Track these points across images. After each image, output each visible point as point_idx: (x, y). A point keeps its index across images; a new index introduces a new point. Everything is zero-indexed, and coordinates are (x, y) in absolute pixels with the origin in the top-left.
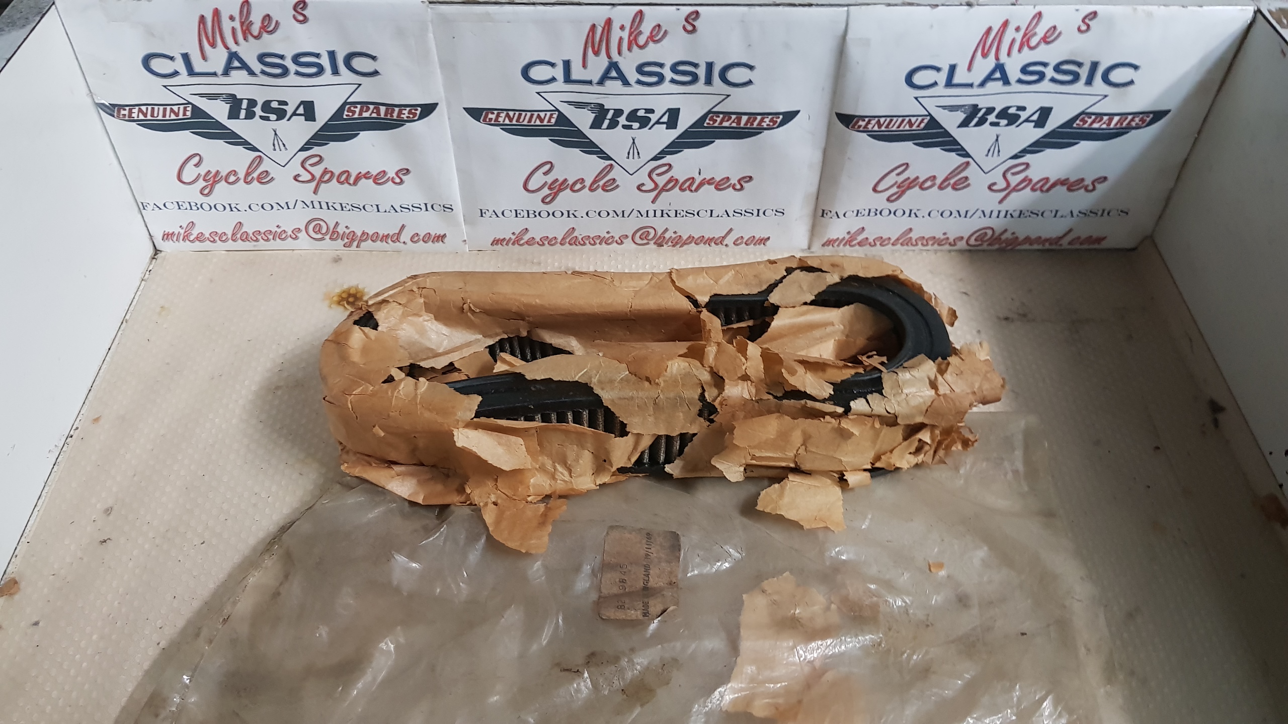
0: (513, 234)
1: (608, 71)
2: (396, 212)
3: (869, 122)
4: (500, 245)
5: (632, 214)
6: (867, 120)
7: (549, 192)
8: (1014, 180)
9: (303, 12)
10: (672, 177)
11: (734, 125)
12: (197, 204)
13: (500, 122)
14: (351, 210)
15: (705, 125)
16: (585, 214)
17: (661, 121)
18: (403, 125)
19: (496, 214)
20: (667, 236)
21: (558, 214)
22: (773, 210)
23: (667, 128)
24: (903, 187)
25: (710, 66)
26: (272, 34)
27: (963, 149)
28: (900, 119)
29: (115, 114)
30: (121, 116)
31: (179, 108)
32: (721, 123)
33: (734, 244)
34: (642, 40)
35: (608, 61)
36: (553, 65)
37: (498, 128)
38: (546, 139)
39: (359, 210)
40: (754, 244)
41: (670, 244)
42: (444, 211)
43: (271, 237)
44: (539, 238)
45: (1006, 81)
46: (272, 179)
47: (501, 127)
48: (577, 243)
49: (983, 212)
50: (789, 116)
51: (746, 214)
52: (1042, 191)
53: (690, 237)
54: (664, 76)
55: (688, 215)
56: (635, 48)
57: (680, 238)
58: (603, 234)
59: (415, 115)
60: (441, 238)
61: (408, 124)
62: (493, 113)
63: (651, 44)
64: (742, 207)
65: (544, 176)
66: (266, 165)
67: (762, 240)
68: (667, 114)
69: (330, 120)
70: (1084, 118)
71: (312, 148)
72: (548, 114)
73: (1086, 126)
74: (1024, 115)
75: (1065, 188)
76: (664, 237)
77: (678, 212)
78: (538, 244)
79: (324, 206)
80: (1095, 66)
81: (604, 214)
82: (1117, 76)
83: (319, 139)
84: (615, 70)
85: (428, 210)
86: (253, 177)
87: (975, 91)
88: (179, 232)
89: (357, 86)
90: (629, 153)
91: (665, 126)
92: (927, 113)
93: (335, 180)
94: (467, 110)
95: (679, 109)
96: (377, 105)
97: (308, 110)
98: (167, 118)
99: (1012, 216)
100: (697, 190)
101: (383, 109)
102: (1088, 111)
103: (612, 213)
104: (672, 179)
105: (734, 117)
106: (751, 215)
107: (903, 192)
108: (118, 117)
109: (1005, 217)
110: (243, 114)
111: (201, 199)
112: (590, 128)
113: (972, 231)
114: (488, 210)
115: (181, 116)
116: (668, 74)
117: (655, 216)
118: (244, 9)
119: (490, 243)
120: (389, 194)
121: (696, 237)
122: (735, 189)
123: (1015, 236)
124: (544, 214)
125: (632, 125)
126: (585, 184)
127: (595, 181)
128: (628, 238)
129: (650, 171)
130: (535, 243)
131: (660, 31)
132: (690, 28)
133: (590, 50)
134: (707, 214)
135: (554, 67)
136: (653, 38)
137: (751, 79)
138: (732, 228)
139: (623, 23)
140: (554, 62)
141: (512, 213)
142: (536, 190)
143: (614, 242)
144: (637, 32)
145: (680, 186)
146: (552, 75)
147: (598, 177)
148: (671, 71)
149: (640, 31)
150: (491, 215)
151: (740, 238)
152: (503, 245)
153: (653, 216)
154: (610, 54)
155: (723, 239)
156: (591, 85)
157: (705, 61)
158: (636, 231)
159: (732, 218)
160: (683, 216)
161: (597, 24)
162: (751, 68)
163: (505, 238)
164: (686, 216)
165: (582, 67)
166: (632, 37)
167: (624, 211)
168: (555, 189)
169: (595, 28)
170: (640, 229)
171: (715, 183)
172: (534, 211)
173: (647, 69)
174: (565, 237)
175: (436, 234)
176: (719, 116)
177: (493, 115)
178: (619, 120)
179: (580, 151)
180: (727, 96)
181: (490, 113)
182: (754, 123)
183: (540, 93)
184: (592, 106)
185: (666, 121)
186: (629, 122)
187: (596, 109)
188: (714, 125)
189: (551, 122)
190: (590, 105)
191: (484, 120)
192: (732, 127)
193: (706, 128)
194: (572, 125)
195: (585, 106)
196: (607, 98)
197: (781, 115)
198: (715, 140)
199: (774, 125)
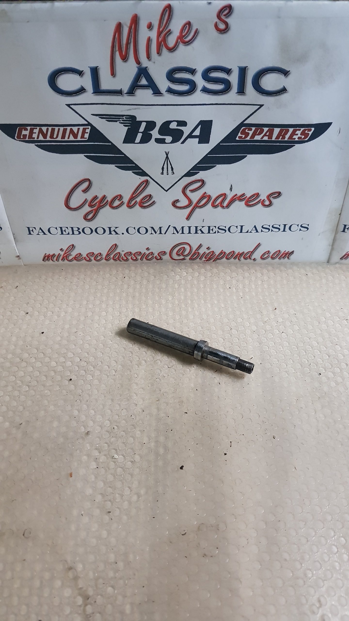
0: (61, 250)
1: (137, 78)
4: (51, 260)
5: (168, 230)
7: (89, 209)
10: (205, 192)
11: (266, 138)
13: (34, 138)
15: (237, 139)
16: (126, 231)
17: (193, 134)
19: (43, 231)
20: (201, 251)
21: (100, 231)
22: (298, 225)
23: (199, 143)
25: (243, 71)
32: (253, 136)
33: (261, 258)
34: (171, 41)
35: (137, 67)
36: (80, 73)
37: (33, 145)
38: (81, 156)
40: (279, 258)
41: (204, 259)
44: (86, 255)
47: (36, 144)
48: (121, 259)
50: (321, 128)
51: (273, 229)
53: (221, 253)
54: (195, 84)
55: (219, 231)
56: (164, 50)
57: (213, 254)
58: (143, 251)
62: (27, 130)
63: (181, 47)
64: (270, 222)
65: (85, 194)
67: (286, 254)
68: (200, 127)
72: (81, 128)
76: (199, 253)
77: (211, 229)
78: (86, 260)
81: (143, 231)
84: (145, 78)
90: (163, 168)
91: (197, 139)
95: (211, 122)
100: (228, 206)
103: (150, 230)
104: (205, 195)
105: (266, 129)
106: (278, 230)
112: (123, 143)
114: (35, 228)
116: (200, 82)
117: (189, 232)
119: (42, 260)
121: (227, 252)
122: (263, 205)
124: (87, 231)
125: (166, 139)
126: (123, 200)
127: (132, 198)
128: (166, 254)
129: (184, 187)
130: (83, 259)
131: (191, 30)
132: (222, 26)
133: (117, 54)
134: (237, 230)
135: (82, 76)
136: (184, 38)
137: (285, 87)
138: (260, 243)
139: (150, 21)
140: (81, 70)
141: (57, 230)
142: (77, 208)
143: (154, 258)
144: (166, 31)
145: (212, 203)
146: (81, 85)
147: (135, 193)
148: (202, 79)
149: (170, 30)
150: (39, 232)
151: (268, 252)
152: (53, 261)
153: (188, 233)
154: (139, 58)
155: (251, 254)
156: (122, 95)
157: (238, 66)
158: (173, 247)
159: (260, 233)
160: (215, 233)
161: (121, 22)
162: (286, 73)
163: (54, 254)
164: (218, 232)
165: (110, 74)
166: (161, 38)
167: (161, 227)
168: (96, 205)
169: (121, 28)
170: (176, 245)
171: (245, 200)
172: (78, 228)
173: (178, 75)
174: (109, 253)
176: (252, 128)
177: (27, 131)
178: (151, 133)
179: (116, 167)
180: (260, 106)
181: (23, 129)
182: (285, 136)
183: (71, 106)
184: (124, 118)
185: (198, 134)
186: (162, 135)
187: (129, 121)
188: (246, 139)
189: (85, 137)
190: (122, 117)
191: (19, 137)
192: (264, 140)
193: (238, 142)
194: (106, 140)
195: (117, 119)
196: (139, 109)
197: (313, 127)
198: (246, 155)
199: (304, 138)
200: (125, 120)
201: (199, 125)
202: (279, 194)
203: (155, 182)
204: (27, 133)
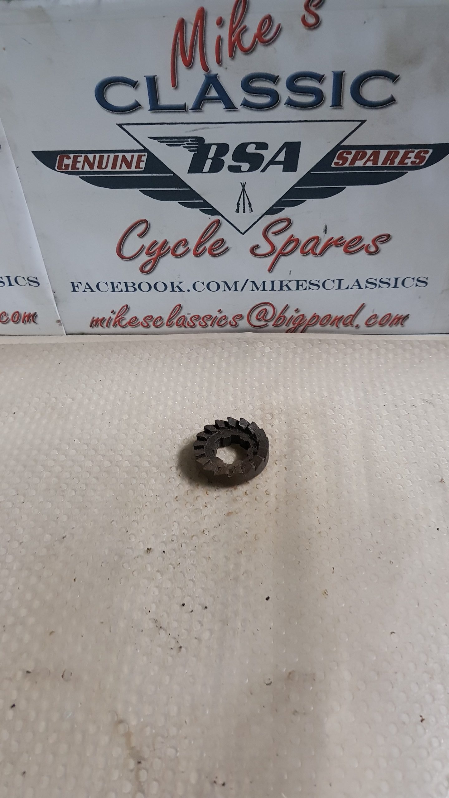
0: (113, 312)
1: (205, 89)
4: (100, 327)
5: (246, 286)
7: (147, 258)
10: (293, 235)
11: (370, 164)
13: (78, 168)
15: (333, 165)
16: (192, 286)
17: (277, 160)
19: (90, 288)
20: (288, 315)
21: (161, 287)
22: (413, 279)
23: (284, 170)
25: (339, 77)
32: (353, 161)
33: (366, 324)
34: (247, 41)
35: (204, 75)
36: (134, 84)
37: (77, 177)
40: (389, 325)
41: (291, 326)
42: (30, 285)
44: (143, 319)
47: (81, 176)
48: (186, 325)
50: (440, 151)
51: (382, 285)
53: (315, 316)
54: (278, 95)
55: (311, 286)
56: (239, 52)
57: (303, 318)
58: (214, 314)
60: (31, 318)
62: (69, 158)
63: (260, 48)
64: (376, 275)
65: (141, 240)
67: (399, 319)
68: (285, 150)
72: (136, 155)
76: (285, 317)
77: (300, 284)
78: (143, 326)
81: (213, 286)
84: (215, 89)
85: (13, 284)
90: (238, 204)
91: (282, 166)
94: (38, 155)
95: (299, 143)
100: (322, 253)
103: (222, 285)
104: (292, 238)
105: (369, 152)
106: (387, 286)
112: (188, 173)
114: (80, 283)
116: (285, 93)
117: (273, 289)
119: (89, 326)
121: (322, 316)
122: (369, 253)
124: (145, 287)
125: (241, 166)
126: (189, 247)
127: (200, 243)
128: (243, 318)
129: (265, 228)
130: (139, 325)
131: (272, 25)
132: (311, 20)
134: (334, 285)
135: (136, 88)
136: (263, 37)
137: (394, 96)
138: (364, 304)
139: (220, 16)
140: (135, 80)
141: (108, 286)
142: (132, 257)
143: (227, 324)
144: (240, 28)
145: (301, 248)
146: (136, 100)
147: (203, 237)
148: (287, 89)
149: (245, 26)
150: (85, 289)
151: (374, 316)
152: (102, 326)
153: (271, 289)
154: (207, 64)
155: (353, 319)
156: (186, 111)
157: (333, 71)
158: (252, 309)
159: (364, 290)
160: (306, 289)
161: (185, 18)
162: (394, 78)
163: (104, 318)
164: (310, 288)
165: (171, 86)
166: (234, 37)
167: (237, 282)
168: (154, 254)
169: (183, 27)
170: (256, 306)
171: (343, 245)
172: (133, 283)
173: (257, 84)
174: (171, 316)
175: (25, 313)
176: (352, 151)
177: (69, 160)
178: (224, 159)
179: (180, 204)
180: (361, 122)
181: (65, 158)
182: (395, 160)
183: (123, 126)
184: (188, 141)
185: (283, 160)
186: (237, 162)
187: (196, 145)
188: (344, 166)
189: (141, 167)
190: (186, 140)
191: (60, 167)
192: (368, 167)
193: (334, 169)
194: (167, 170)
195: (181, 142)
196: (208, 128)
197: (431, 149)
198: (345, 186)
199: (419, 163)
200: (190, 143)
201: (284, 148)
202: (388, 237)
203: (228, 223)
204: (69, 162)
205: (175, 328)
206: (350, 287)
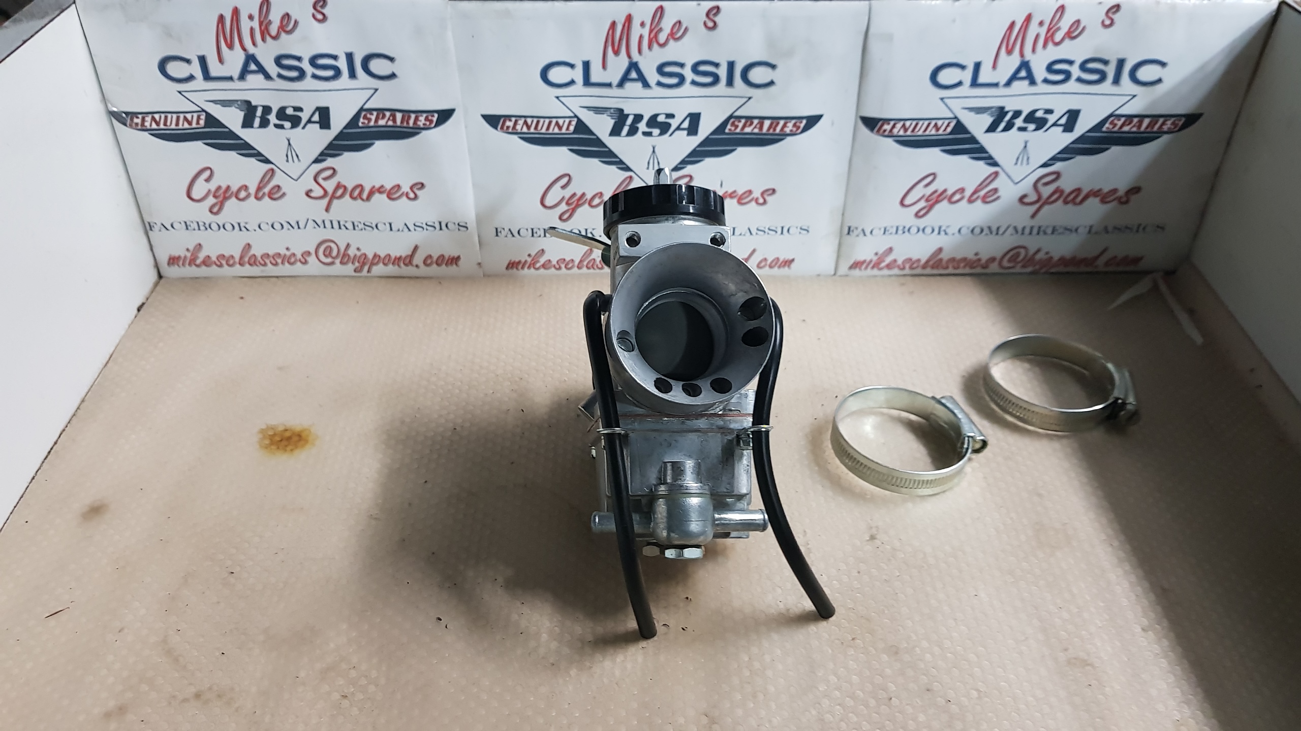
0: (529, 255)
1: (628, 72)
2: (409, 230)
3: (894, 126)
4: (515, 269)
6: (892, 123)
7: (565, 208)
8: (1046, 191)
9: (324, 11)
11: (756, 131)
12: (205, 223)
13: (517, 130)
14: (364, 230)
15: (727, 131)
17: (681, 127)
18: (418, 133)
19: (512, 233)
22: (797, 228)
23: (689, 134)
24: (929, 201)
25: (731, 65)
26: (291, 33)
27: (990, 158)
28: (926, 123)
29: (128, 123)
30: (134, 125)
31: (192, 116)
32: (743, 128)
34: (662, 38)
35: (628, 61)
36: (572, 66)
37: (515, 137)
38: (564, 150)
39: (370, 229)
40: (779, 269)
42: (459, 230)
43: (279, 261)
44: (556, 261)
45: (1033, 82)
46: (284, 194)
47: (518, 135)
48: (595, 267)
49: (1015, 228)
50: (813, 121)
51: (770, 232)
52: (1075, 204)
54: (685, 77)
56: (655, 46)
59: (431, 121)
60: (455, 260)
61: (424, 133)
62: (510, 120)
63: (671, 42)
65: (563, 191)
66: (277, 180)
67: (786, 262)
68: (688, 119)
69: (345, 128)
70: (1112, 121)
71: (324, 160)
73: (1116, 129)
74: (1052, 119)
75: (1097, 200)
78: (555, 268)
79: (336, 225)
80: (1121, 63)
82: (1145, 74)
83: (334, 149)
84: (635, 71)
85: (443, 228)
86: (264, 194)
87: (1001, 91)
88: (185, 257)
89: (373, 91)
90: (649, 163)
91: (685, 132)
92: (951, 116)
93: (347, 196)
94: (486, 117)
95: (699, 114)
96: (393, 111)
97: (324, 117)
98: (180, 126)
99: (1045, 233)
101: (399, 116)
102: (1118, 112)
105: (756, 122)
106: (774, 233)
107: (931, 207)
108: (131, 126)
109: (1038, 234)
110: (257, 122)
111: (209, 218)
112: (609, 135)
113: (1005, 250)
114: (504, 229)
115: (194, 125)
116: (689, 75)
118: (263, 7)
119: (505, 269)
120: (403, 212)
122: (757, 203)
123: (1049, 256)
125: (653, 132)
126: (604, 198)
130: (553, 266)
131: (681, 28)
132: (710, 24)
133: (610, 50)
135: (574, 69)
136: (674, 35)
137: (773, 79)
138: (755, 249)
139: (642, 21)
140: (573, 63)
141: (528, 232)
142: (553, 206)
144: (657, 29)
146: (572, 78)
148: (691, 72)
149: (661, 28)
150: (507, 233)
151: (765, 260)
152: (517, 268)
154: (630, 53)
156: (611, 88)
157: (727, 60)
159: (755, 237)
161: (617, 21)
162: (773, 67)
163: (521, 261)
165: (601, 69)
166: (652, 35)
168: (573, 205)
169: (615, 25)
171: (736, 197)
173: (668, 69)
174: (583, 259)
175: (450, 256)
176: (741, 120)
177: (511, 122)
178: (639, 126)
179: (600, 162)
180: (749, 98)
181: (507, 120)
182: (776, 128)
183: (559, 97)
184: (611, 111)
185: (687, 127)
186: (650, 128)
187: (616, 114)
188: (736, 132)
189: (570, 130)
190: (609, 110)
191: (502, 128)
192: (754, 133)
193: (728, 134)
194: (592, 133)
195: (606, 112)
196: (628, 102)
197: (803, 120)
198: (736, 148)
199: (797, 130)
200: (613, 113)
203: (639, 178)
205: (585, 269)
206: (743, 234)
